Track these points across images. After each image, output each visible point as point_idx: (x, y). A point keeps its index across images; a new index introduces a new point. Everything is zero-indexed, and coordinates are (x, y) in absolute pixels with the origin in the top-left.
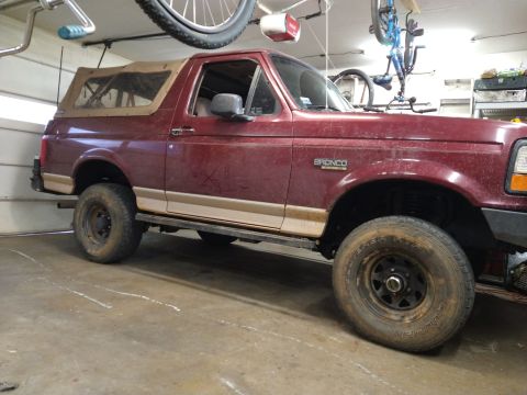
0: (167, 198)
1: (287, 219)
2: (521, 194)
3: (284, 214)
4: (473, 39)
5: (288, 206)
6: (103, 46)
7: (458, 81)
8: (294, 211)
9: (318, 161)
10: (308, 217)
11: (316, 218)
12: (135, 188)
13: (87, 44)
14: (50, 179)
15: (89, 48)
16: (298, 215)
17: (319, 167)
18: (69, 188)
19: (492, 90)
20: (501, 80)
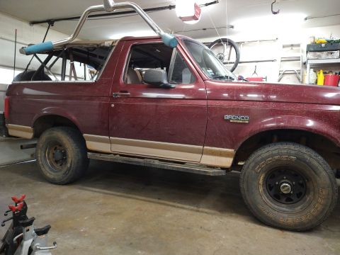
0: (111, 142)
1: (204, 156)
3: (202, 152)
4: (306, 19)
5: (205, 147)
6: (47, 24)
7: (292, 45)
8: (210, 150)
10: (221, 154)
11: (227, 155)
12: (84, 135)
13: (33, 23)
14: (13, 128)
15: (35, 27)
16: (213, 153)
17: (228, 121)
18: (30, 135)
19: (318, 51)
20: (323, 45)
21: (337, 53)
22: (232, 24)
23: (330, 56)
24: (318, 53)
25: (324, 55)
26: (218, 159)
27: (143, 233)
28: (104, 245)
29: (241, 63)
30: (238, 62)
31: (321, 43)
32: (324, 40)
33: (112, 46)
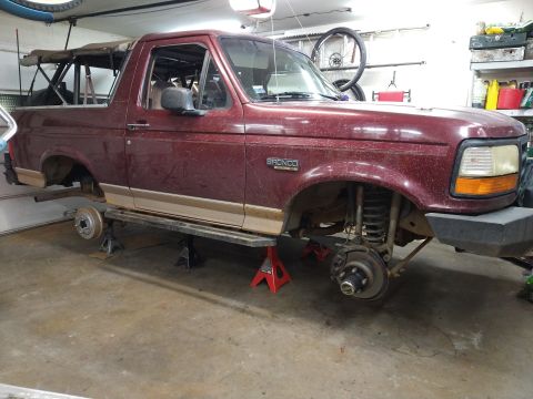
0: (133, 195)
1: (248, 218)
2: (464, 197)
3: (244, 212)
5: (246, 205)
8: (253, 210)
9: (270, 161)
11: (275, 217)
12: (101, 184)
14: (21, 173)
16: (258, 214)
19: (489, 48)
20: (497, 38)
21: (520, 52)
22: (347, 5)
23: (508, 57)
24: (488, 52)
25: (498, 54)
26: (264, 224)
27: (145, 344)
28: (86, 358)
29: (369, 67)
30: (363, 66)
31: (495, 34)
32: (499, 29)
33: (128, 51)
